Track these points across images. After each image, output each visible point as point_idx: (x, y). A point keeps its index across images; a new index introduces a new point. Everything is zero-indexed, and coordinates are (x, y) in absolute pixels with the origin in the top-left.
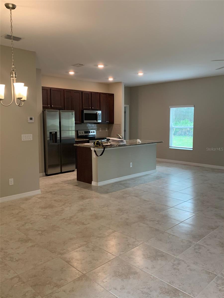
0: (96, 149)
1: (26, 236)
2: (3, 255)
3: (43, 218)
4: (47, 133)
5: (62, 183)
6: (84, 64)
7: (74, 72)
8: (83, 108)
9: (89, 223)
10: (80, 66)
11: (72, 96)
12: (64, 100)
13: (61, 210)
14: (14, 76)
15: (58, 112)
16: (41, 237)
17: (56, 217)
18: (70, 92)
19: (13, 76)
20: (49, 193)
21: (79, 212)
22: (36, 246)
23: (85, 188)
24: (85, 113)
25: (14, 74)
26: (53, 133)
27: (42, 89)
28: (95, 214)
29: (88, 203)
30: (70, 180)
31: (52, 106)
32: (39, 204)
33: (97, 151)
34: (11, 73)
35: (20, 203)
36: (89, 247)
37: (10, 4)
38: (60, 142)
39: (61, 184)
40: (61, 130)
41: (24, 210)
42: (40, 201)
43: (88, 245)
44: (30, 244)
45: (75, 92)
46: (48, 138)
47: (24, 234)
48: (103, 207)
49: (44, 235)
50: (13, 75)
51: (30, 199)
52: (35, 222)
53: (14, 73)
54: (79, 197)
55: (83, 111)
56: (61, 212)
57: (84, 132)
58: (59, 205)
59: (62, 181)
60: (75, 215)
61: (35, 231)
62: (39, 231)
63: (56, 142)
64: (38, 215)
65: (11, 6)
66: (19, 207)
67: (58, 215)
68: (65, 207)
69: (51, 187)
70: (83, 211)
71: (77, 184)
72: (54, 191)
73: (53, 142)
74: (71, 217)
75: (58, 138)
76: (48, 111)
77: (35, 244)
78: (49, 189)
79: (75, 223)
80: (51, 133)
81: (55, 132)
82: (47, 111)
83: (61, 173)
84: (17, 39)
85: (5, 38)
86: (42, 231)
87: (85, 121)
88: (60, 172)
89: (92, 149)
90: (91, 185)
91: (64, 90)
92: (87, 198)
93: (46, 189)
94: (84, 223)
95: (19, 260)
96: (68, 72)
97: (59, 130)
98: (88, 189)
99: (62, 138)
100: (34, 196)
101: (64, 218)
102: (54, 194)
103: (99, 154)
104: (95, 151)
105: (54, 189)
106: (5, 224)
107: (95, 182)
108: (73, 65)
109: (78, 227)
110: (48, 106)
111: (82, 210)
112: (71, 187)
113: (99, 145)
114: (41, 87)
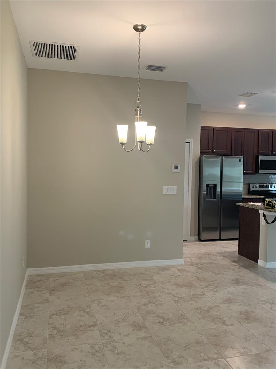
0: (266, 213)
1: (143, 321)
2: (107, 340)
3: (173, 300)
4: (203, 185)
5: (217, 254)
6: (256, 93)
7: (245, 104)
8: (259, 153)
9: (232, 325)
10: (252, 95)
11: (244, 136)
12: (232, 142)
13: (201, 293)
14: (139, 113)
15: (220, 158)
16: (160, 327)
17: (191, 302)
18: (241, 132)
19: (137, 114)
20: (194, 266)
21: (225, 302)
22: (148, 339)
23: (246, 267)
24: (260, 160)
25: (139, 112)
26: (211, 186)
27: (201, 130)
28: (247, 312)
29: (242, 292)
30: (229, 252)
31: (214, 151)
32: (177, 278)
33: (268, 215)
34: (135, 111)
35: (154, 273)
36: (219, 365)
37: (140, 25)
38: (221, 198)
39: (215, 256)
40: (223, 181)
41: (155, 283)
42: (179, 275)
43: (218, 361)
44: (142, 334)
45: (247, 132)
46: (205, 192)
47: (142, 317)
48: (264, 304)
49: (165, 326)
50: (137, 112)
51: (168, 270)
52: (162, 303)
53: (139, 110)
54: (233, 280)
55: (259, 156)
56: (200, 296)
57: (258, 186)
58: (201, 285)
59: (217, 251)
60: (218, 307)
61: (156, 316)
62: (161, 317)
63: (215, 197)
64: (169, 294)
65: (140, 27)
66: (151, 278)
67: (193, 300)
68: (207, 291)
69: (200, 257)
70: (231, 303)
71: (236, 260)
72: (201, 264)
73: (211, 198)
74: (211, 308)
75: (218, 192)
76: (207, 158)
77: (148, 336)
78: (196, 260)
79: (212, 318)
80: (208, 186)
81: (214, 185)
82: (204, 158)
83: (220, 240)
84: (160, 69)
85: (147, 70)
86: (165, 319)
87: (260, 171)
88: (218, 238)
89: (261, 212)
90: (257, 265)
91: (232, 129)
92: (244, 284)
93: (193, 259)
94: (225, 322)
95: (121, 354)
96: (237, 106)
97: (220, 182)
98: (250, 270)
99: (223, 193)
100: (174, 266)
101: (200, 308)
102: (200, 269)
103: (270, 221)
104: (264, 216)
105: (203, 261)
106: (126, 298)
107: (262, 261)
108: (243, 95)
109: (215, 327)
110: (209, 151)
111: (229, 301)
112: (226, 262)
113: (271, 207)
114: (200, 127)
